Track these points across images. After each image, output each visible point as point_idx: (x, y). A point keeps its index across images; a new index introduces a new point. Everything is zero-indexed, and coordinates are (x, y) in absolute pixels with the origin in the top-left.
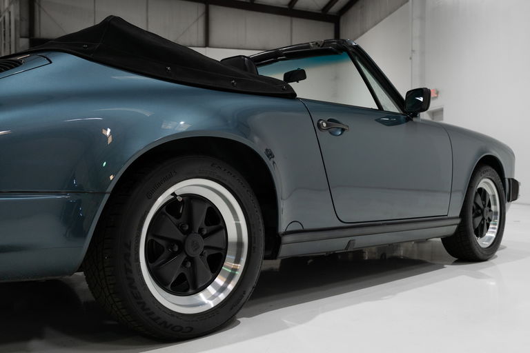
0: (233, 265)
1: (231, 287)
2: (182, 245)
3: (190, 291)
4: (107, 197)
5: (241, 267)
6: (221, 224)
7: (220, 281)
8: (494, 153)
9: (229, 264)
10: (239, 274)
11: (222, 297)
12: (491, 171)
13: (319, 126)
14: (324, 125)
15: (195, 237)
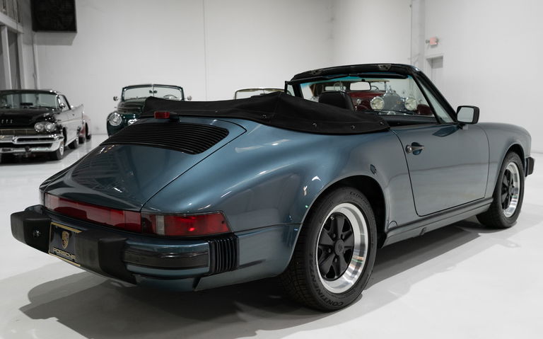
0: (358, 258)
1: (360, 271)
2: (333, 248)
3: (336, 277)
4: (301, 226)
5: (364, 259)
6: (351, 230)
7: (352, 267)
8: (519, 142)
9: (356, 257)
10: (363, 263)
11: (357, 277)
12: (515, 156)
13: (407, 150)
14: (411, 149)
15: (340, 242)
